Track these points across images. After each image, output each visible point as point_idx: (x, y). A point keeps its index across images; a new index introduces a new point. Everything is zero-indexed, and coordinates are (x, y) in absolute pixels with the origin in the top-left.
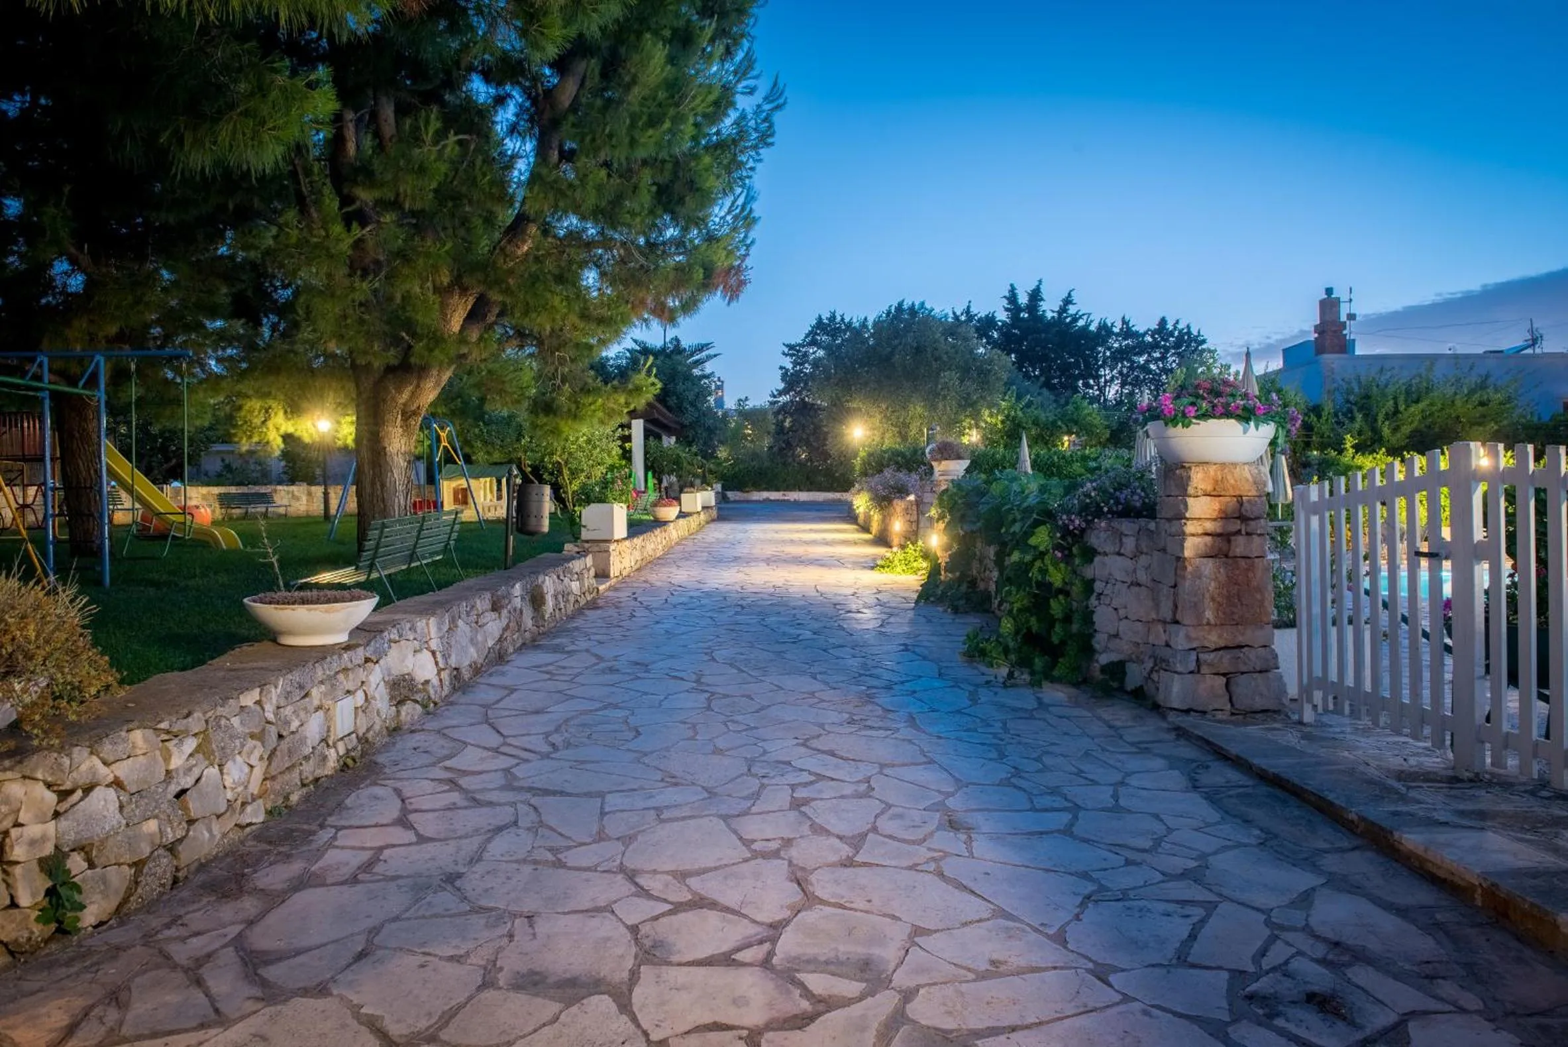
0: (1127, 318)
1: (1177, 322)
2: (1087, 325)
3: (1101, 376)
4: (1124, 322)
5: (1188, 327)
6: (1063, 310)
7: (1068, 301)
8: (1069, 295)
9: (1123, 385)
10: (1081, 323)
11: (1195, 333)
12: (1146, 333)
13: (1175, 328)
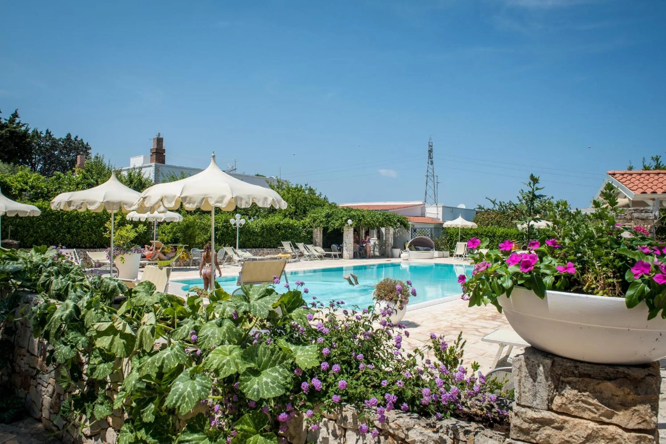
0: (49, 131)
1: (77, 137)
2: (27, 130)
3: (33, 158)
4: (48, 132)
5: (82, 140)
6: (12, 121)
7: (15, 115)
8: (16, 112)
9: (45, 165)
10: (23, 128)
11: (85, 143)
12: (60, 140)
13: (76, 140)
